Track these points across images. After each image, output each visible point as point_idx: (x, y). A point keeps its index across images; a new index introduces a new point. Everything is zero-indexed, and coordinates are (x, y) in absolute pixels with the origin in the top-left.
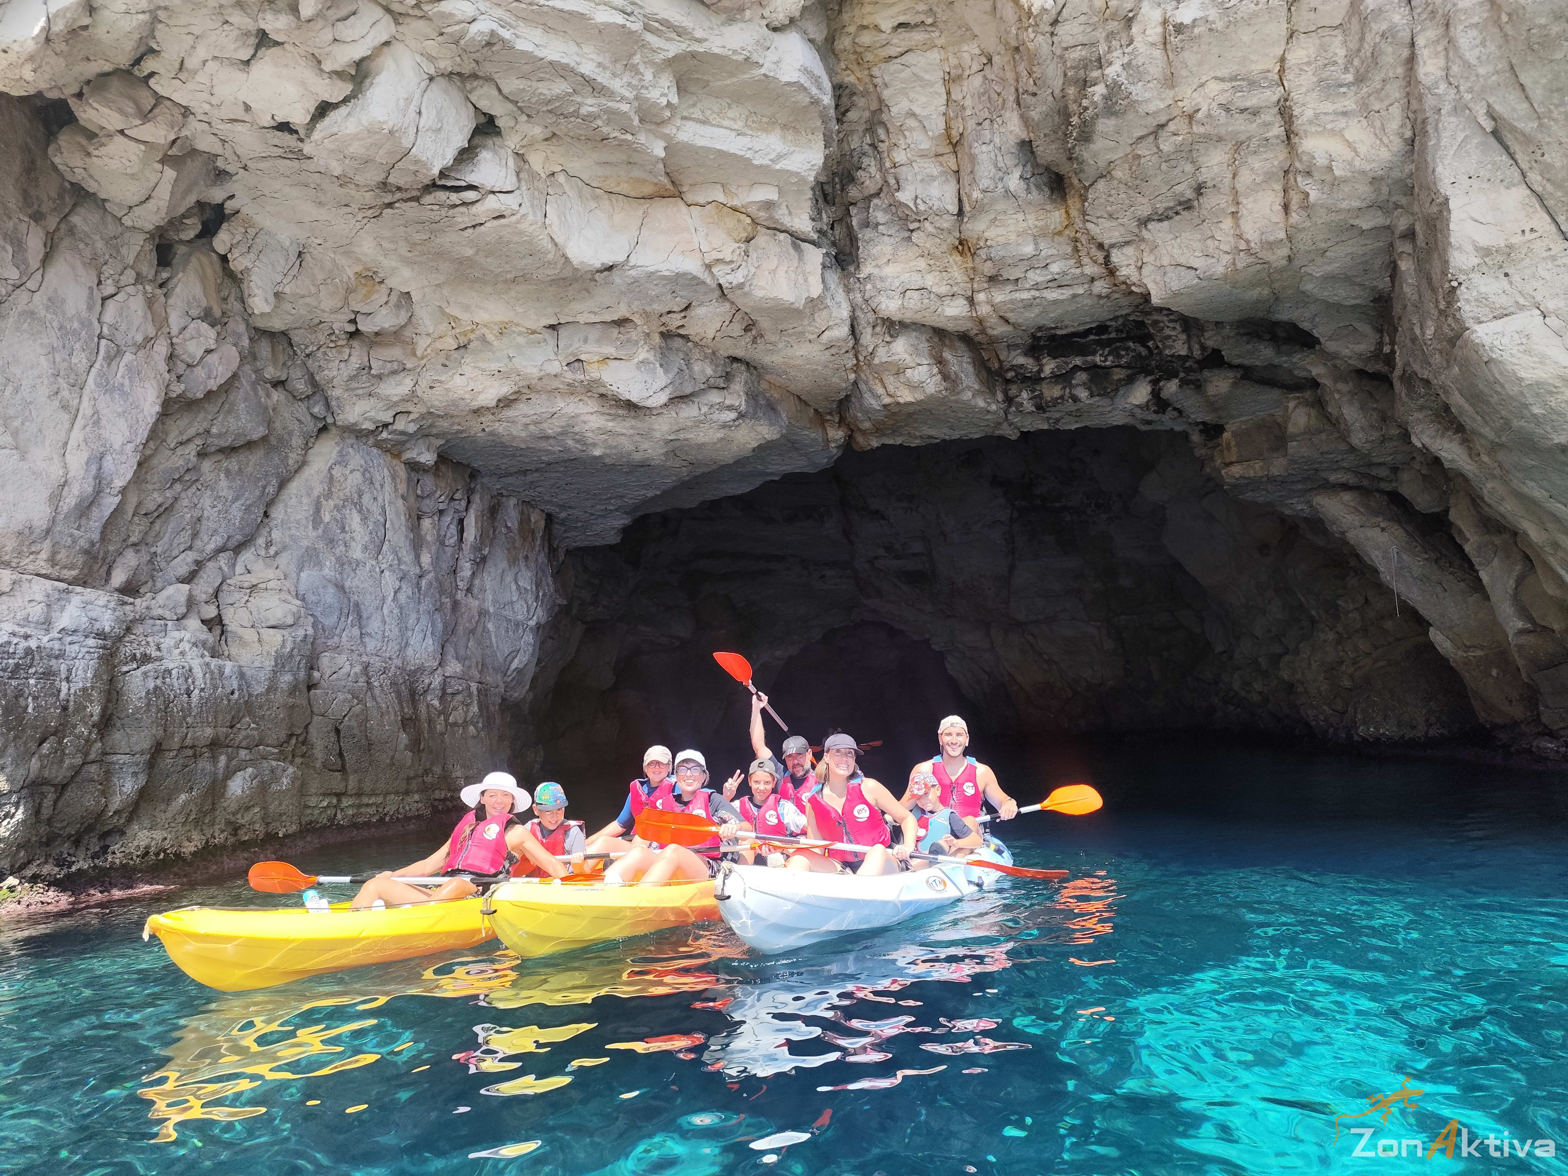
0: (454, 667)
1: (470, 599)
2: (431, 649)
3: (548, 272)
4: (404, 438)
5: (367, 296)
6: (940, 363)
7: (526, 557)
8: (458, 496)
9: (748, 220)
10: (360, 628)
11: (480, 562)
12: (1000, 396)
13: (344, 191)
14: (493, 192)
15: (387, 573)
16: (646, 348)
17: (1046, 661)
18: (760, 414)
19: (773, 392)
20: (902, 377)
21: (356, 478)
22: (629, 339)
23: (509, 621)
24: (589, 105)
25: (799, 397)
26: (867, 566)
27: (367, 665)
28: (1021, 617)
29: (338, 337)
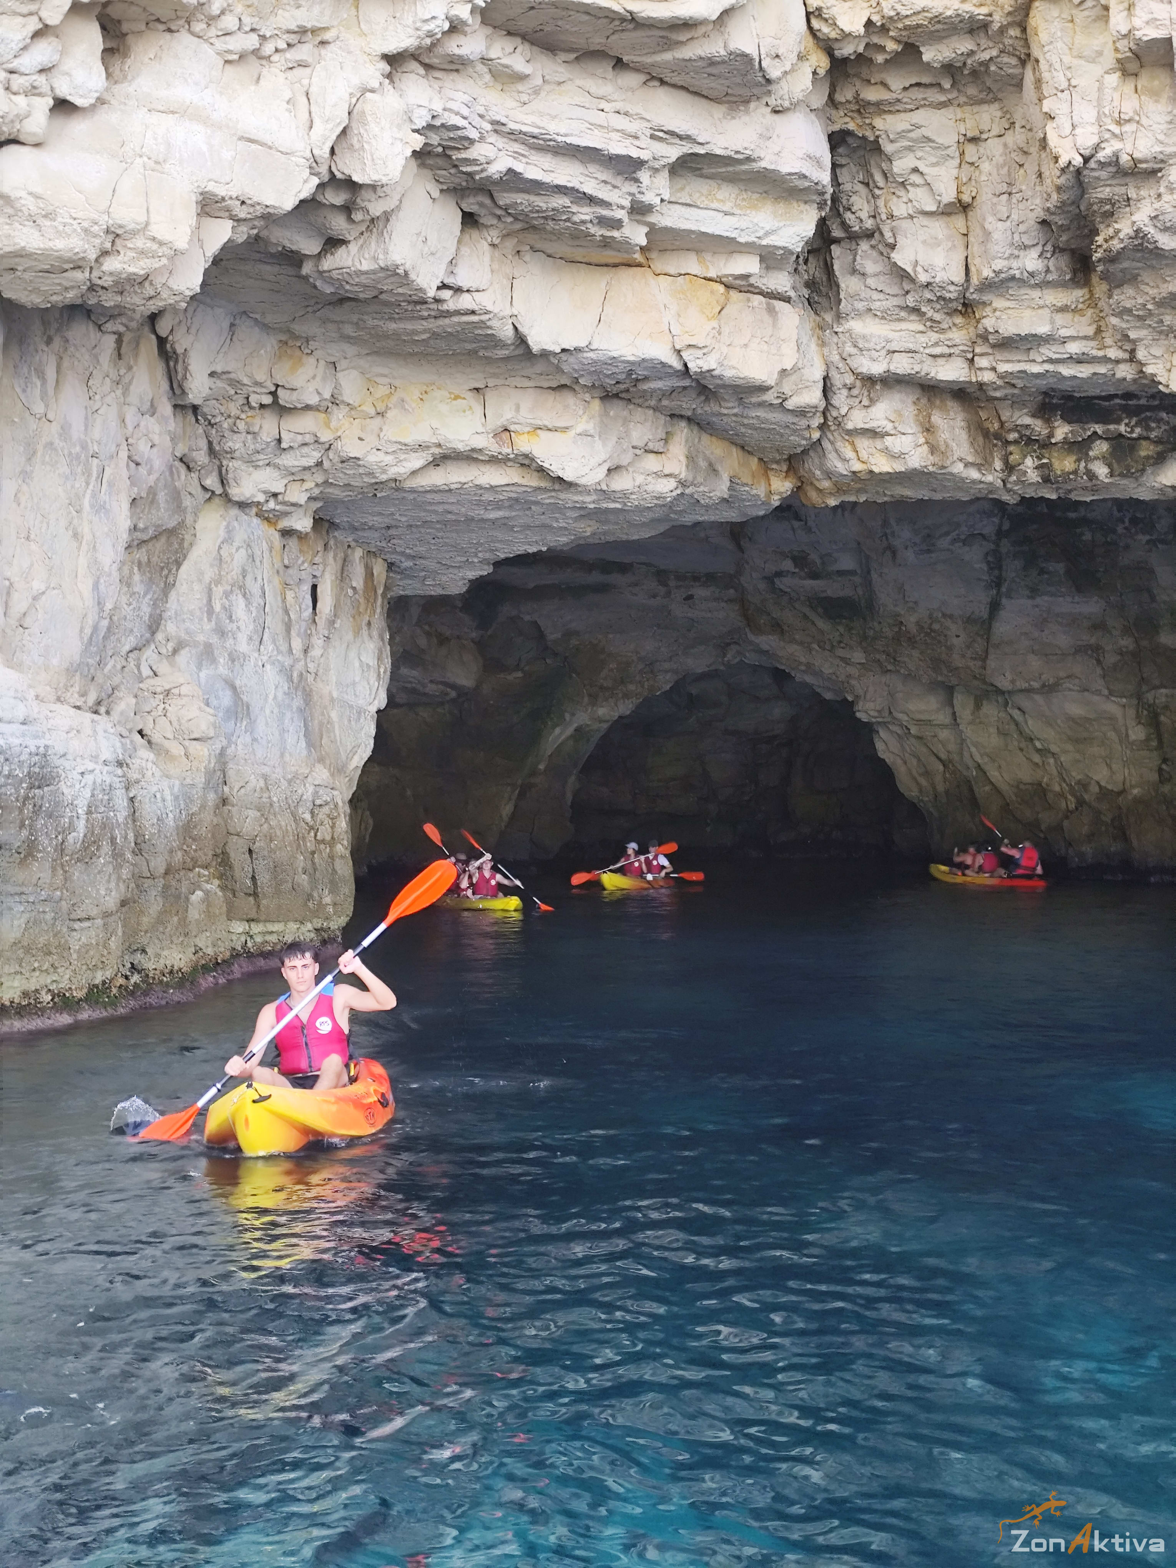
0: (320, 774)
1: (318, 684)
2: (303, 753)
4: (289, 508)
5: (293, 369)
6: (928, 430)
7: (369, 624)
8: (317, 560)
9: (722, 290)
10: (251, 733)
11: (329, 638)
12: (998, 464)
14: (468, 290)
15: (268, 667)
16: (585, 417)
17: (1038, 751)
18: (700, 479)
19: (714, 448)
20: (879, 444)
21: (241, 556)
22: (566, 407)
23: (351, 707)
24: (584, 213)
25: (743, 448)
26: (762, 586)
27: (265, 777)
28: (1004, 683)
29: (251, 408)
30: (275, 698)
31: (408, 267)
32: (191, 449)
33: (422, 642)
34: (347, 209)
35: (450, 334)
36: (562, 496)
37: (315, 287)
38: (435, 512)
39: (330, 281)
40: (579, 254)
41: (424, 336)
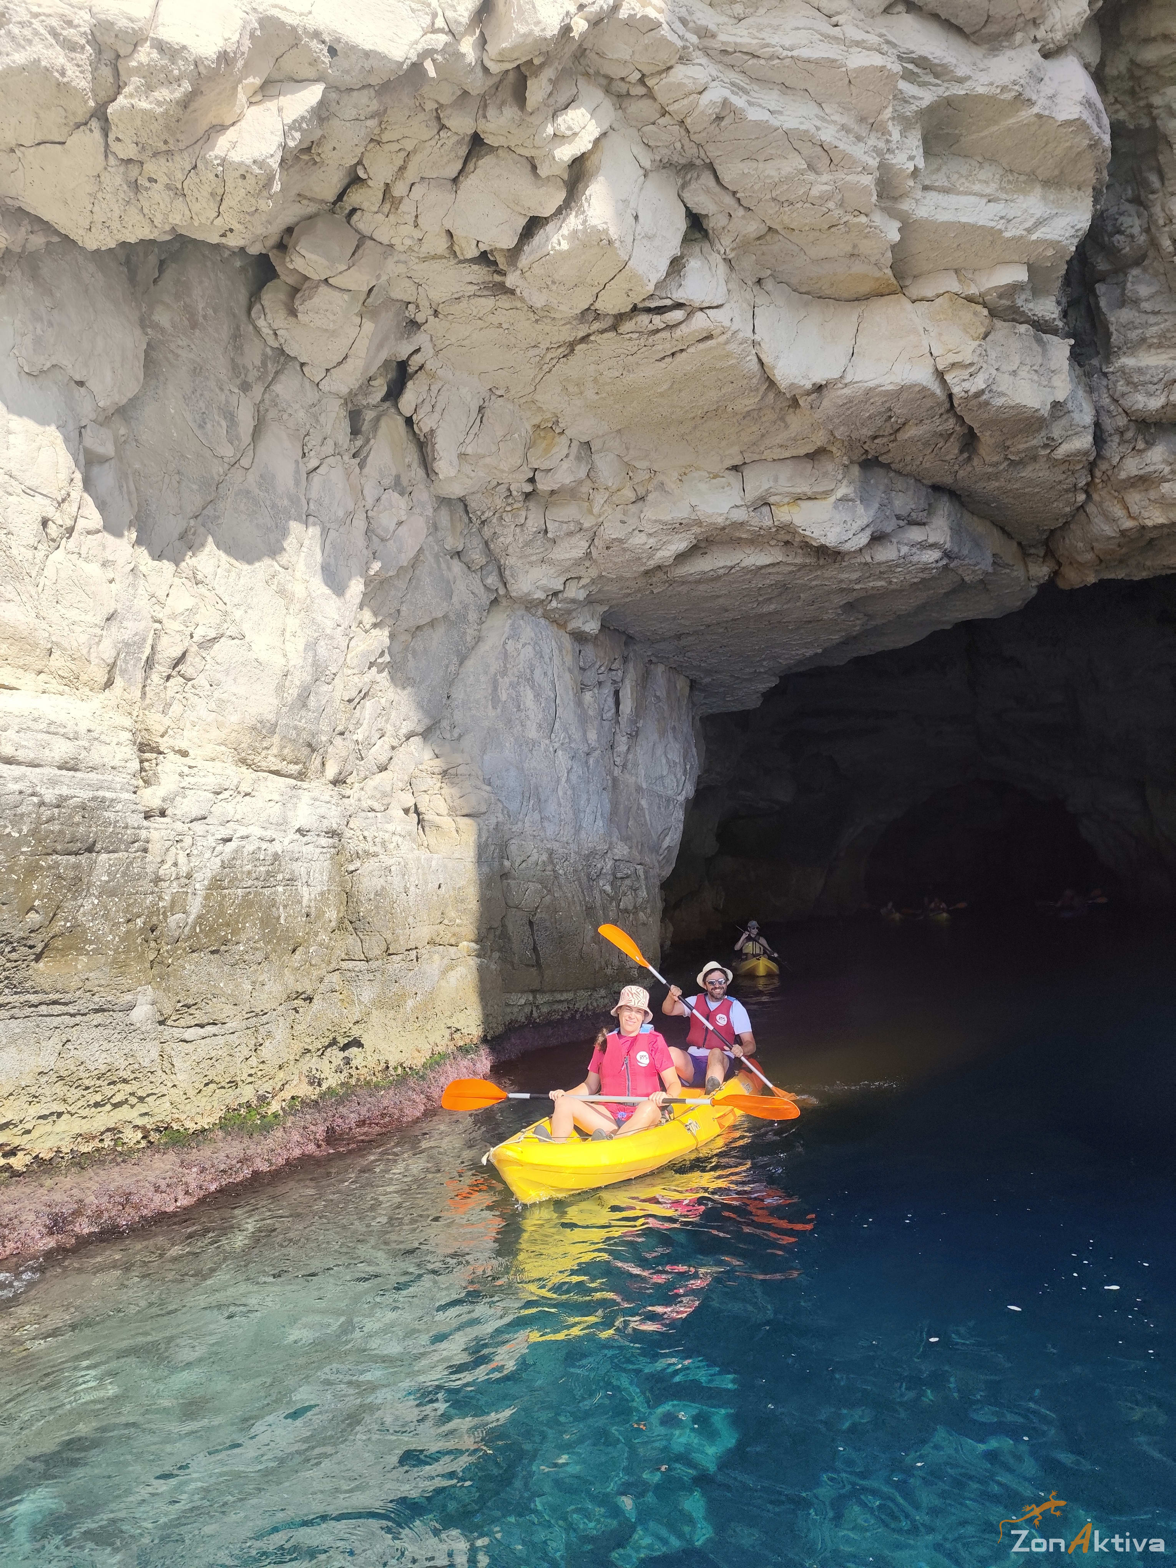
0: (621, 850)
1: (627, 776)
2: (601, 831)
3: (747, 402)
4: (574, 606)
5: (547, 450)
7: (674, 728)
8: (615, 666)
9: (985, 312)
10: (540, 812)
11: (634, 736)
13: (538, 327)
14: (701, 309)
15: (560, 753)
16: (845, 482)
19: (976, 525)
20: (1153, 493)
21: (528, 652)
22: (825, 474)
23: (660, 796)
25: (1003, 530)
26: (992, 720)
27: (551, 853)
29: (515, 498)
30: (568, 780)
32: (465, 546)
36: (828, 573)
38: (712, 611)
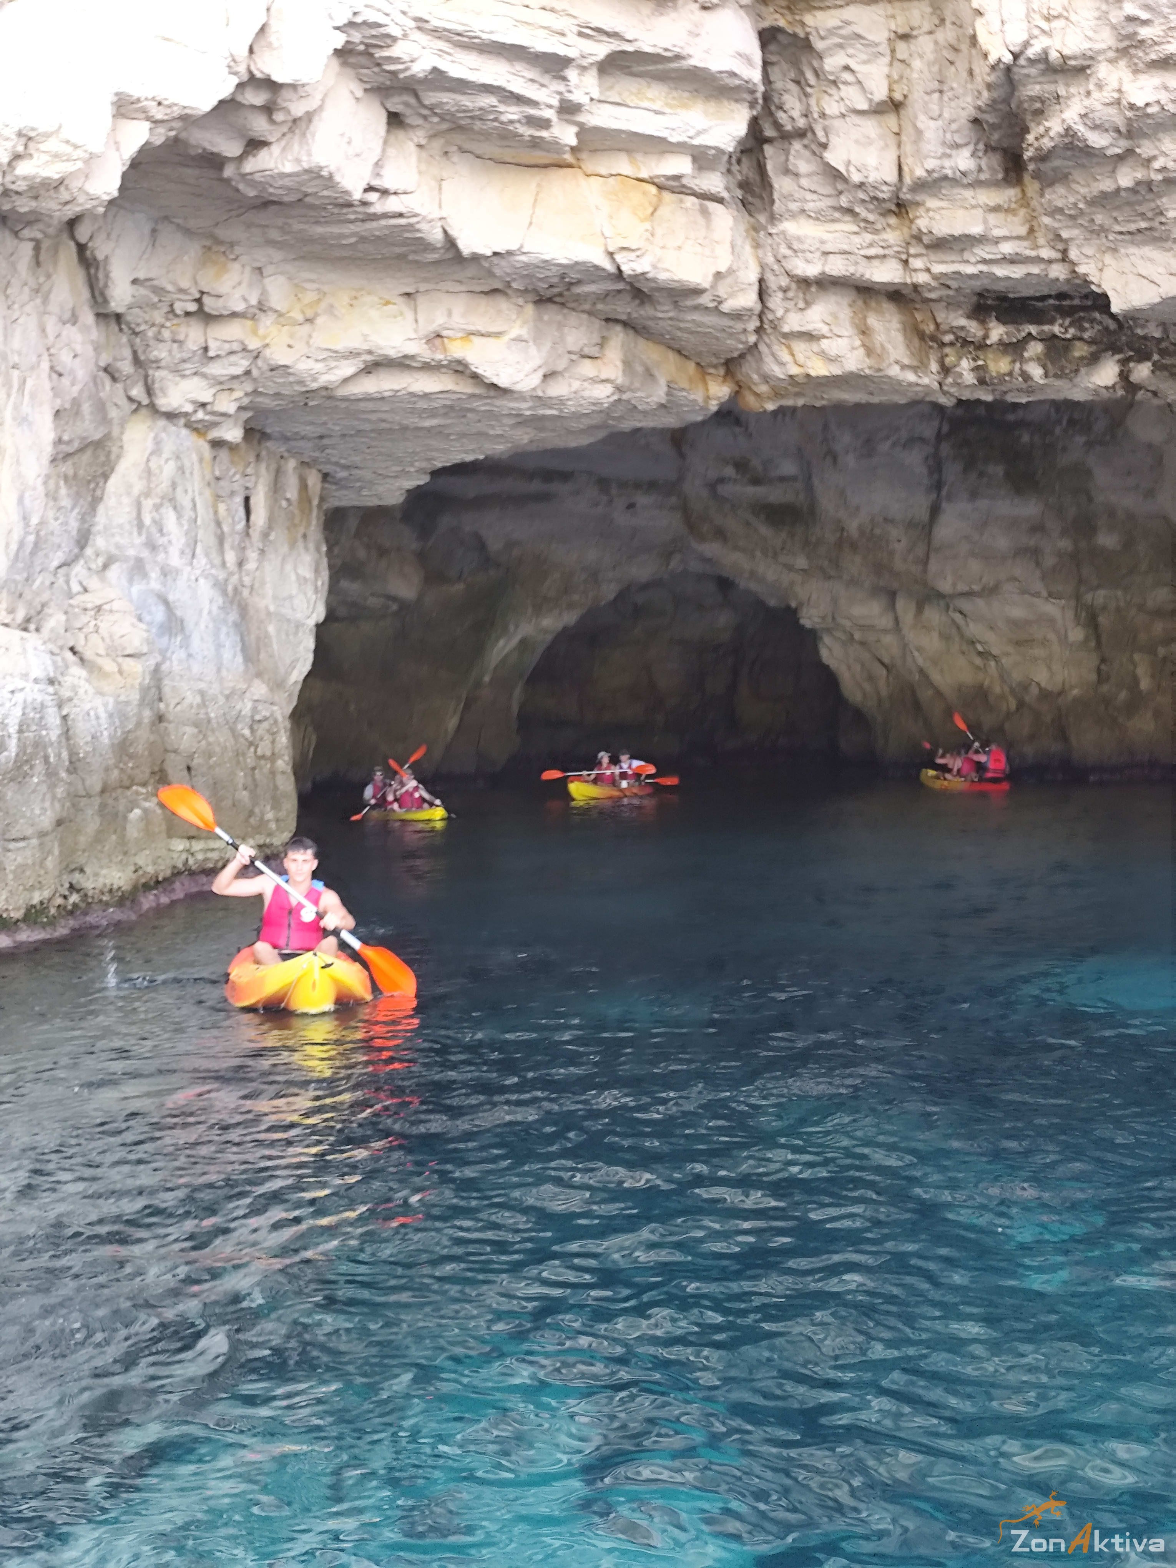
0: (259, 689)
1: (255, 599)
4: (218, 418)
5: (218, 275)
6: (863, 333)
7: (305, 536)
8: (249, 471)
9: (655, 190)
10: (186, 649)
11: (264, 551)
12: (934, 367)
14: (395, 193)
15: (202, 581)
16: (519, 322)
17: (980, 654)
18: (637, 385)
19: (650, 352)
20: (815, 347)
21: (170, 469)
22: (499, 312)
23: (288, 620)
24: (512, 113)
25: (679, 352)
26: (705, 493)
27: (202, 693)
28: (945, 586)
29: (176, 316)
30: (210, 612)
31: (332, 168)
32: (115, 359)
33: (362, 554)
34: (268, 109)
35: (378, 237)
36: (498, 402)
37: (237, 190)
38: (369, 421)
39: (253, 184)
40: (508, 155)
41: (352, 240)
